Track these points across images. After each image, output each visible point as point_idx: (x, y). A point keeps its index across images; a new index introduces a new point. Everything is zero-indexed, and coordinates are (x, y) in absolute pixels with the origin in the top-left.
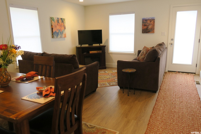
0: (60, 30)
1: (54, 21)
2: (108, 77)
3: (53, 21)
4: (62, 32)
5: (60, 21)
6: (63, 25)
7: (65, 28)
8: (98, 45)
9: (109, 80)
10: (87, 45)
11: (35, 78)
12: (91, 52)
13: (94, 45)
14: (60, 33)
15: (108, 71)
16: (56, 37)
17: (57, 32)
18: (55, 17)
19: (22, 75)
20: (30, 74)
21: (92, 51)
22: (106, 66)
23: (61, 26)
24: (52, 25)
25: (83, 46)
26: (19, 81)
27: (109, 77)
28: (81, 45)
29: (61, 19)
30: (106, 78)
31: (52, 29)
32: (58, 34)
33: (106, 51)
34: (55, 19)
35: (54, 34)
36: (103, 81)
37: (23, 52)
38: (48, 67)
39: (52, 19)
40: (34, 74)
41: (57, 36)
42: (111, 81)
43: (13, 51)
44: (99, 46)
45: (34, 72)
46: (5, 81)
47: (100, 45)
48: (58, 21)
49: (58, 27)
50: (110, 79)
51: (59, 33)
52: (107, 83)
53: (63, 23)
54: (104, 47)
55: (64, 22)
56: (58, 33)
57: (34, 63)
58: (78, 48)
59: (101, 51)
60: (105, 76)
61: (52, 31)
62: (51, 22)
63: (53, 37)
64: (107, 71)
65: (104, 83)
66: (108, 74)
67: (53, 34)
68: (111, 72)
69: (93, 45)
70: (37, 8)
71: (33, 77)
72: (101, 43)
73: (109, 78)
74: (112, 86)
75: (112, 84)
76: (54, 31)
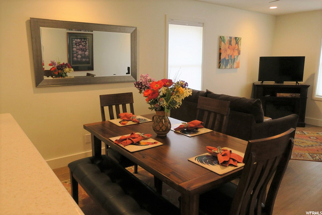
0: (231, 56)
1: (224, 42)
2: (310, 143)
3: (222, 43)
4: (234, 59)
5: (233, 42)
6: (236, 49)
7: (239, 54)
8: (293, 83)
9: (310, 148)
10: (272, 83)
11: (199, 130)
12: (279, 95)
13: (286, 83)
14: (232, 60)
15: (310, 132)
16: (224, 67)
17: (227, 58)
18: (227, 35)
19: (183, 123)
20: (193, 124)
21: (281, 94)
22: (306, 122)
23: (234, 50)
24: (220, 49)
25: (266, 83)
26: (179, 132)
27: (312, 143)
28: (262, 82)
29: (236, 38)
30: (305, 144)
31: (220, 54)
32: (227, 62)
33: (308, 96)
34: (227, 39)
35: (222, 62)
36: (300, 150)
37: (191, 92)
38: (218, 117)
39: (221, 39)
40: (199, 125)
41: (226, 65)
42: (316, 152)
43: (180, 90)
44: (295, 84)
45: (199, 122)
46: (164, 130)
47: (297, 83)
48: (230, 42)
49: (229, 52)
50: (314, 148)
51: (230, 61)
52: (308, 154)
53: (238, 46)
54: (306, 87)
55: (239, 43)
56: (228, 60)
57: (198, 107)
58: (255, 87)
59: (298, 95)
60: (302, 141)
61: (220, 58)
62: (220, 43)
63: (219, 67)
64: (307, 132)
65: (301, 152)
66: (310, 138)
67: (220, 63)
68: (316, 135)
69: (283, 83)
70: (203, 24)
71: (197, 129)
72: (301, 79)
73: (312, 146)
74: (318, 161)
75: (317, 158)
76: (222, 57)
